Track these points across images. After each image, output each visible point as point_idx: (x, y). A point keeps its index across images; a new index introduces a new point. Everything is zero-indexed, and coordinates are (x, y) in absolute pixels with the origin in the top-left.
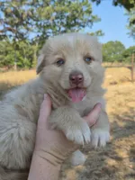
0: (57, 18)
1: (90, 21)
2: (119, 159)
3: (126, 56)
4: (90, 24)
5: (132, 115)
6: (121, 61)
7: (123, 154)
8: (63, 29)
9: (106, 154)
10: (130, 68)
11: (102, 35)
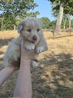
0: (15, 3)
1: (33, 6)
2: (47, 76)
3: (51, 26)
4: (32, 8)
5: (53, 55)
6: (48, 28)
7: (49, 73)
8: (18, 9)
9: (41, 73)
10: (52, 32)
11: (38, 14)
